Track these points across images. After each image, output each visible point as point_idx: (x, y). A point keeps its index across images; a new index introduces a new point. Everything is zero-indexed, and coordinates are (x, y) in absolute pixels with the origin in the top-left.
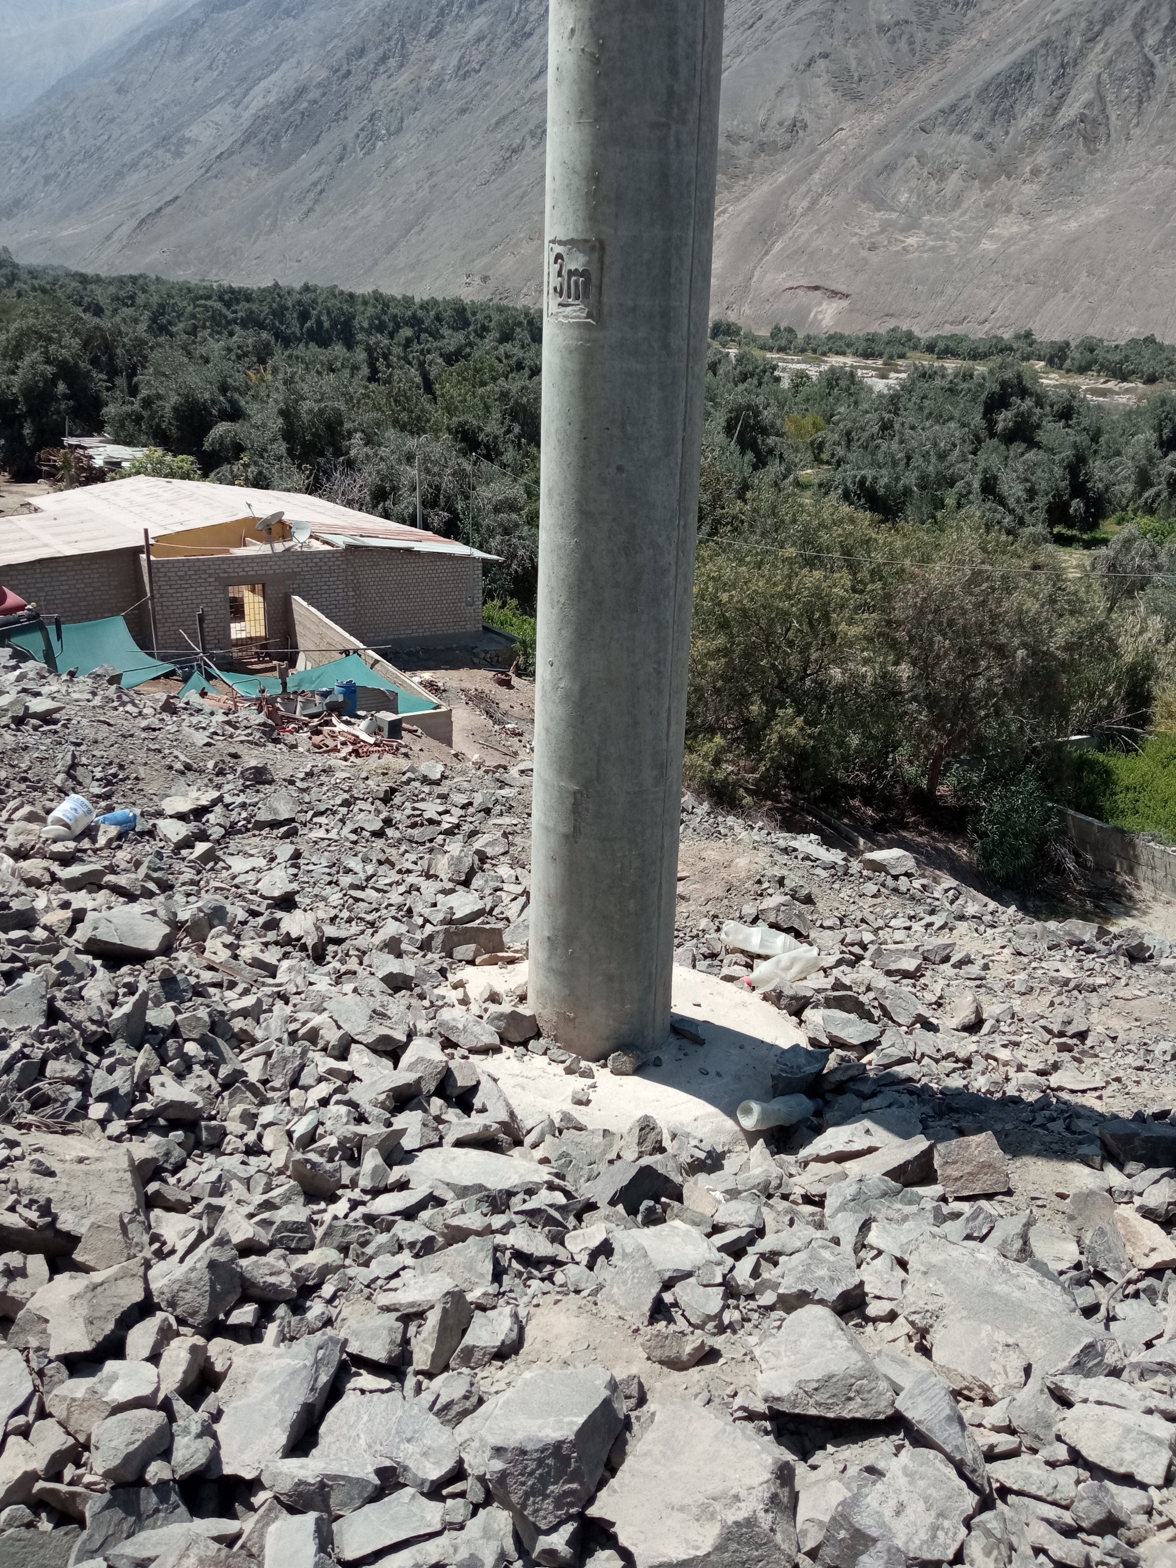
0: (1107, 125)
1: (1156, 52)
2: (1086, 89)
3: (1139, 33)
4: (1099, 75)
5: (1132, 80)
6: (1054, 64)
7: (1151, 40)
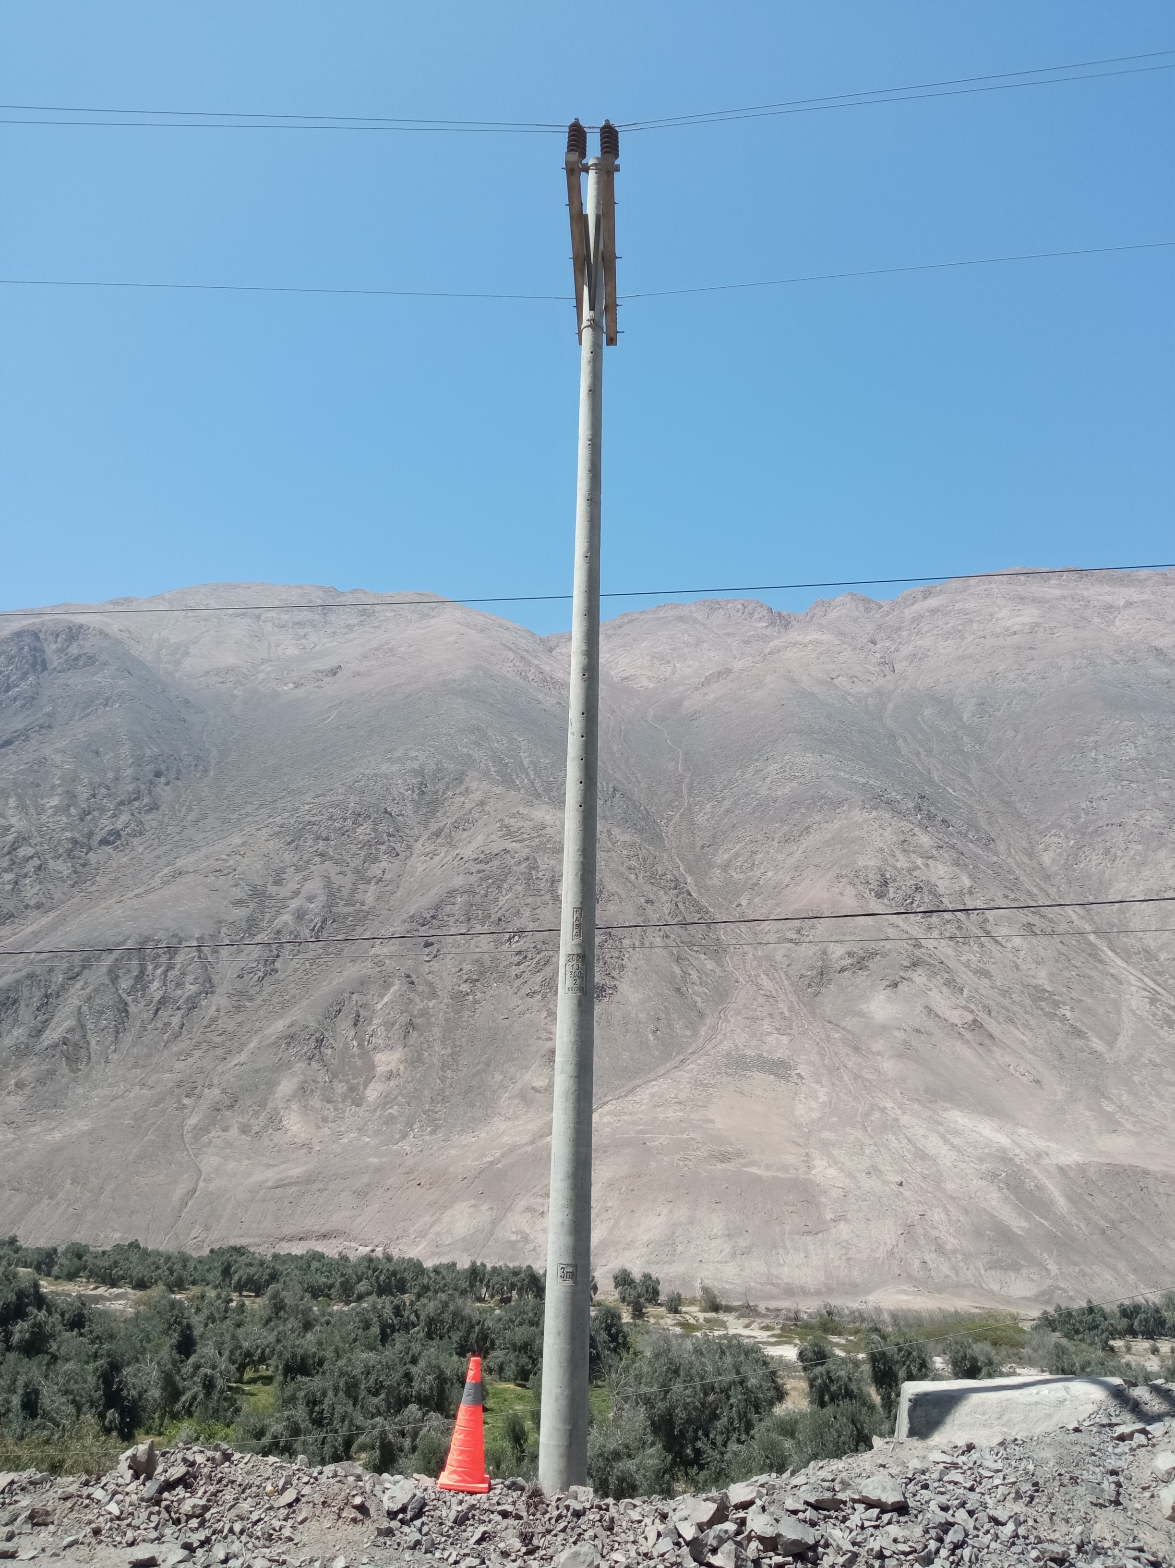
0: (88, 1049)
1: (129, 994)
2: (68, 1017)
3: (114, 979)
4: (80, 1007)
5: (109, 1014)
6: (38, 994)
7: (125, 984)
